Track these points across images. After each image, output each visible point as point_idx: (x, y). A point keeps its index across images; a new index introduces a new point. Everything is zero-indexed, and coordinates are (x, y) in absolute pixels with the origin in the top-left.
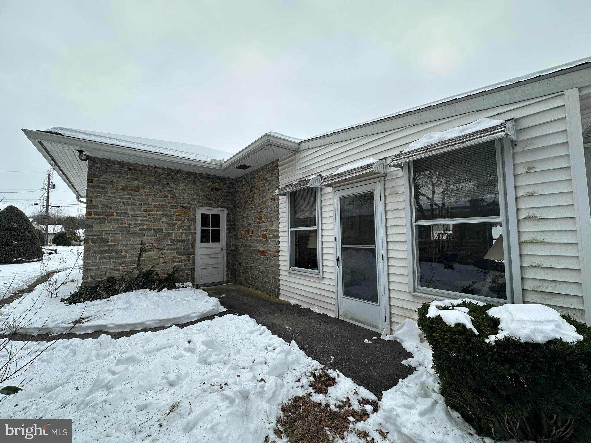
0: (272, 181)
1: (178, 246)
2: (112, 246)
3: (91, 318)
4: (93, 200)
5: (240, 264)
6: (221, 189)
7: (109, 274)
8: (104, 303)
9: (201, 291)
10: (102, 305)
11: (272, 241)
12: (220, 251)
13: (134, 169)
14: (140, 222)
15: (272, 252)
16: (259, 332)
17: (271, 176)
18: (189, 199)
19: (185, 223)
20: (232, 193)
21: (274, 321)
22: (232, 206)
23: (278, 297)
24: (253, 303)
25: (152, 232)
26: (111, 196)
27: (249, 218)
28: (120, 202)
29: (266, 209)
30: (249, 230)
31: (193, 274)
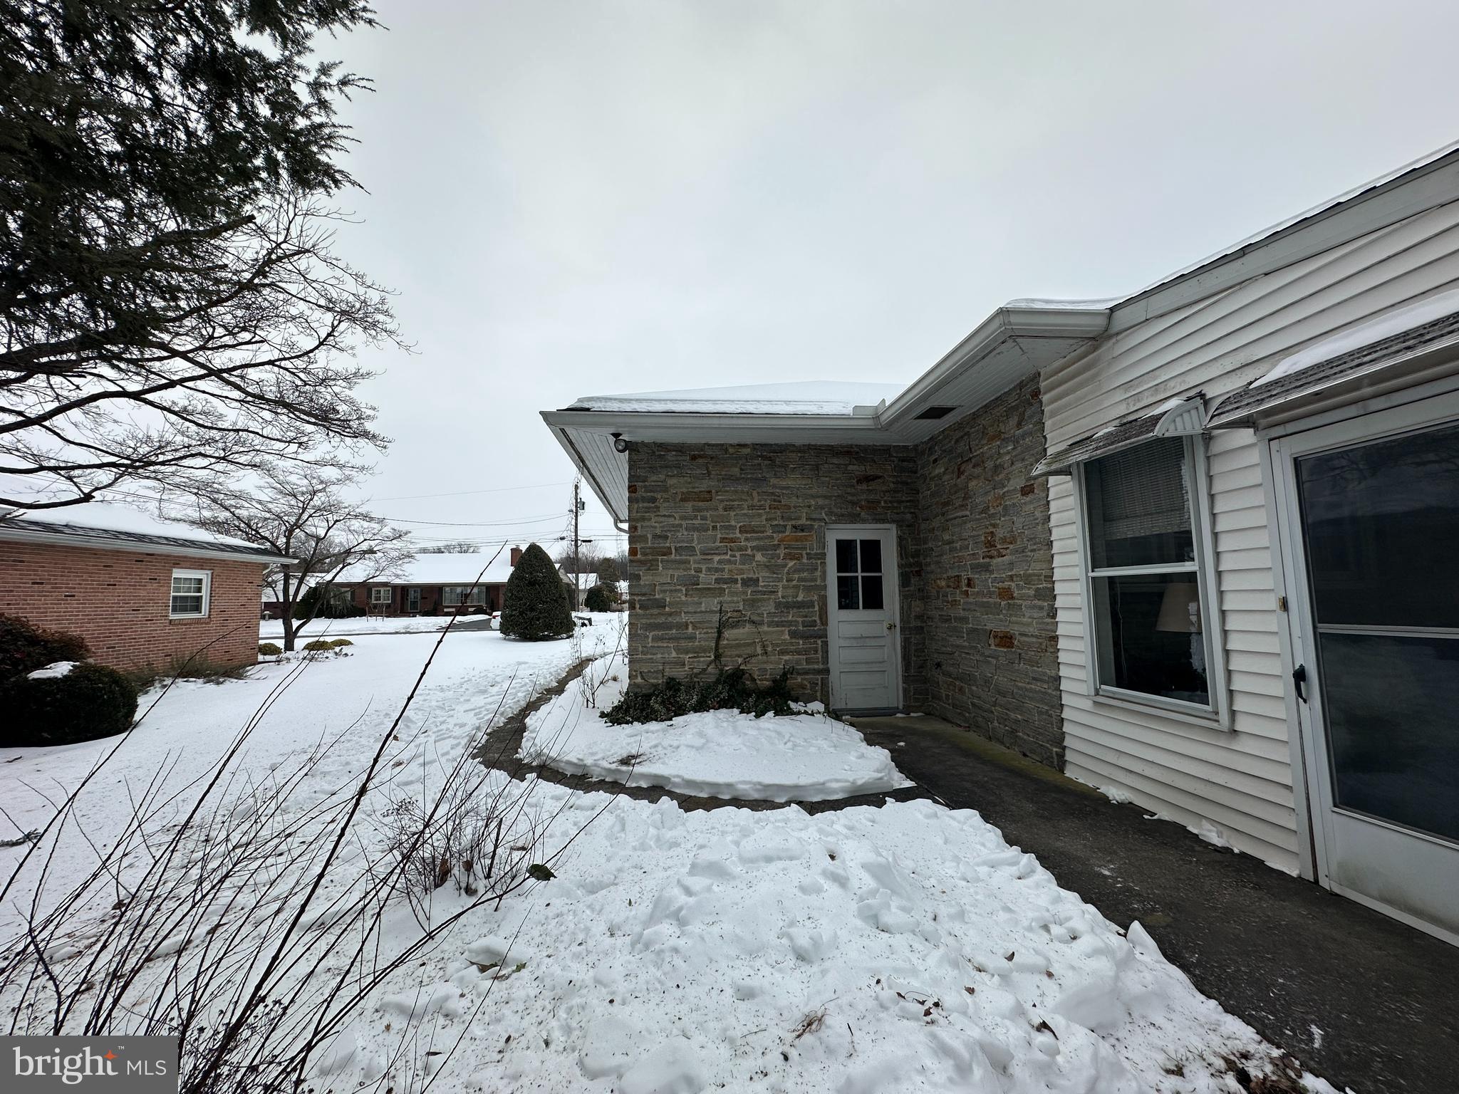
0: (1023, 437)
1: (790, 618)
2: (670, 614)
3: (645, 758)
4: (639, 525)
5: (939, 665)
6: (880, 477)
7: (669, 672)
8: (664, 730)
9: (846, 727)
10: (661, 734)
11: (1034, 607)
12: (886, 632)
13: (700, 456)
14: (715, 565)
15: (1034, 640)
16: (1014, 870)
17: (1019, 425)
18: (809, 507)
19: (803, 564)
20: (907, 484)
21: (1059, 844)
22: (908, 516)
23: (1062, 771)
24: (985, 776)
25: (739, 585)
26: (664, 516)
27: (958, 545)
28: (681, 526)
29: (1007, 518)
30: (958, 576)
31: (825, 684)
